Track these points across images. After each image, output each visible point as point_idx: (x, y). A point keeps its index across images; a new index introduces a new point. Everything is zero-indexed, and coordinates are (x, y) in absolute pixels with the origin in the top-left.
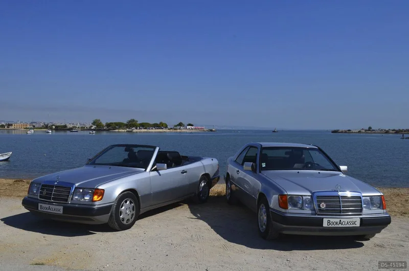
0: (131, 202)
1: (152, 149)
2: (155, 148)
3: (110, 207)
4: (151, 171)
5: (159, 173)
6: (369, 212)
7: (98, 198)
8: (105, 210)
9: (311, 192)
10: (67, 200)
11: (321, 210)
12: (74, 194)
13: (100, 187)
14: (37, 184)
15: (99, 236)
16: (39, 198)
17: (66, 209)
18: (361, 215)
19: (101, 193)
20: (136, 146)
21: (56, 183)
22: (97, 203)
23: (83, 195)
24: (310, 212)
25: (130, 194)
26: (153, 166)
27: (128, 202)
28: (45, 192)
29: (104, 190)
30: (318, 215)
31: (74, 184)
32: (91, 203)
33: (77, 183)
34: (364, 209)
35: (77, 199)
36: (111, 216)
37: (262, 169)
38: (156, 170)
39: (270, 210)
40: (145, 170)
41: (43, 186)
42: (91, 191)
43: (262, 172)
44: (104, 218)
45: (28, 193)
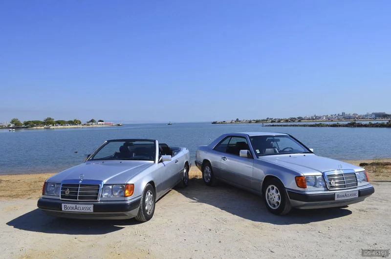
0: (151, 194)
1: (153, 143)
2: (155, 141)
3: (139, 201)
4: (159, 162)
5: (163, 164)
7: (129, 193)
8: (135, 204)
9: (321, 172)
10: (96, 198)
11: (332, 187)
12: (104, 190)
13: (130, 182)
14: (53, 184)
15: (128, 229)
16: (60, 198)
17: (97, 208)
18: (356, 188)
19: (132, 188)
21: (81, 182)
22: (129, 198)
23: (112, 191)
24: (323, 189)
25: (151, 186)
26: (159, 158)
27: (149, 193)
28: (67, 192)
29: (133, 184)
30: (330, 191)
31: (101, 182)
32: (123, 199)
33: (105, 179)
34: (358, 183)
35: (107, 196)
36: (140, 208)
37: (258, 155)
38: (161, 161)
39: (286, 190)
40: (155, 162)
41: (63, 185)
42: (121, 186)
43: (259, 157)
44: (134, 213)
45: (43, 194)
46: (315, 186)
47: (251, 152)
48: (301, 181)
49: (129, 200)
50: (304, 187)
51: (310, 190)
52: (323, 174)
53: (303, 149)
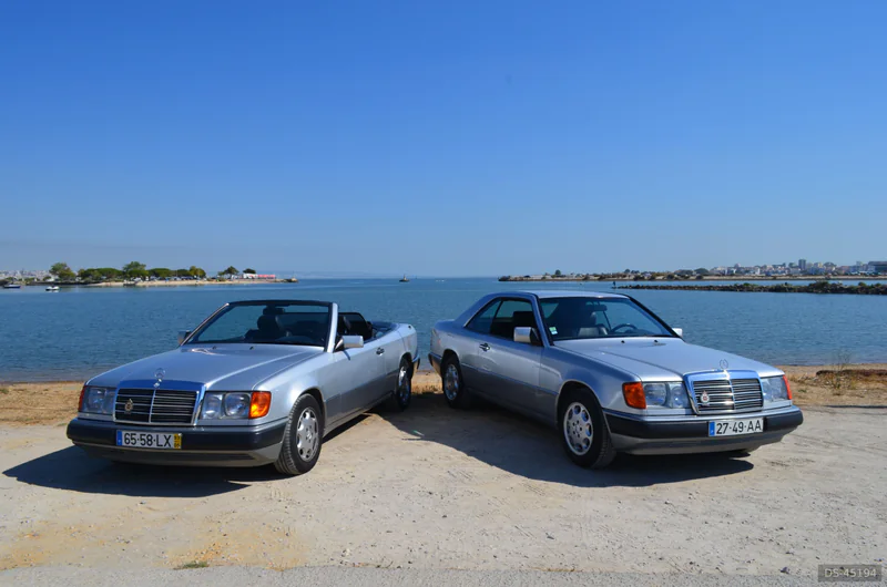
0: (312, 416)
1: (326, 310)
2: (330, 306)
3: (282, 427)
4: (336, 350)
5: (346, 353)
6: (774, 406)
7: (260, 411)
8: (273, 435)
9: (681, 375)
10: (189, 419)
11: (703, 407)
12: (206, 403)
13: (262, 388)
14: (102, 389)
15: (256, 489)
16: (114, 419)
17: (190, 440)
18: (760, 411)
19: (266, 400)
20: (288, 303)
21: (157, 384)
22: (258, 421)
23: (224, 406)
24: (683, 411)
25: (312, 399)
26: (336, 342)
27: (308, 415)
28: (129, 406)
29: (269, 393)
30: (699, 415)
31: (199, 386)
32: (245, 422)
33: (209, 380)
34: (765, 401)
35: (212, 415)
36: (284, 445)
37: (552, 339)
38: (342, 348)
39: (604, 412)
40: (325, 350)
41: (121, 392)
42: (243, 396)
43: (555, 343)
44: (270, 453)
45: (80, 410)
46: (665, 404)
47: (538, 332)
48: (636, 393)
49: (260, 425)
50: (641, 406)
51: (653, 413)
52: (685, 378)
53: (657, 329)
